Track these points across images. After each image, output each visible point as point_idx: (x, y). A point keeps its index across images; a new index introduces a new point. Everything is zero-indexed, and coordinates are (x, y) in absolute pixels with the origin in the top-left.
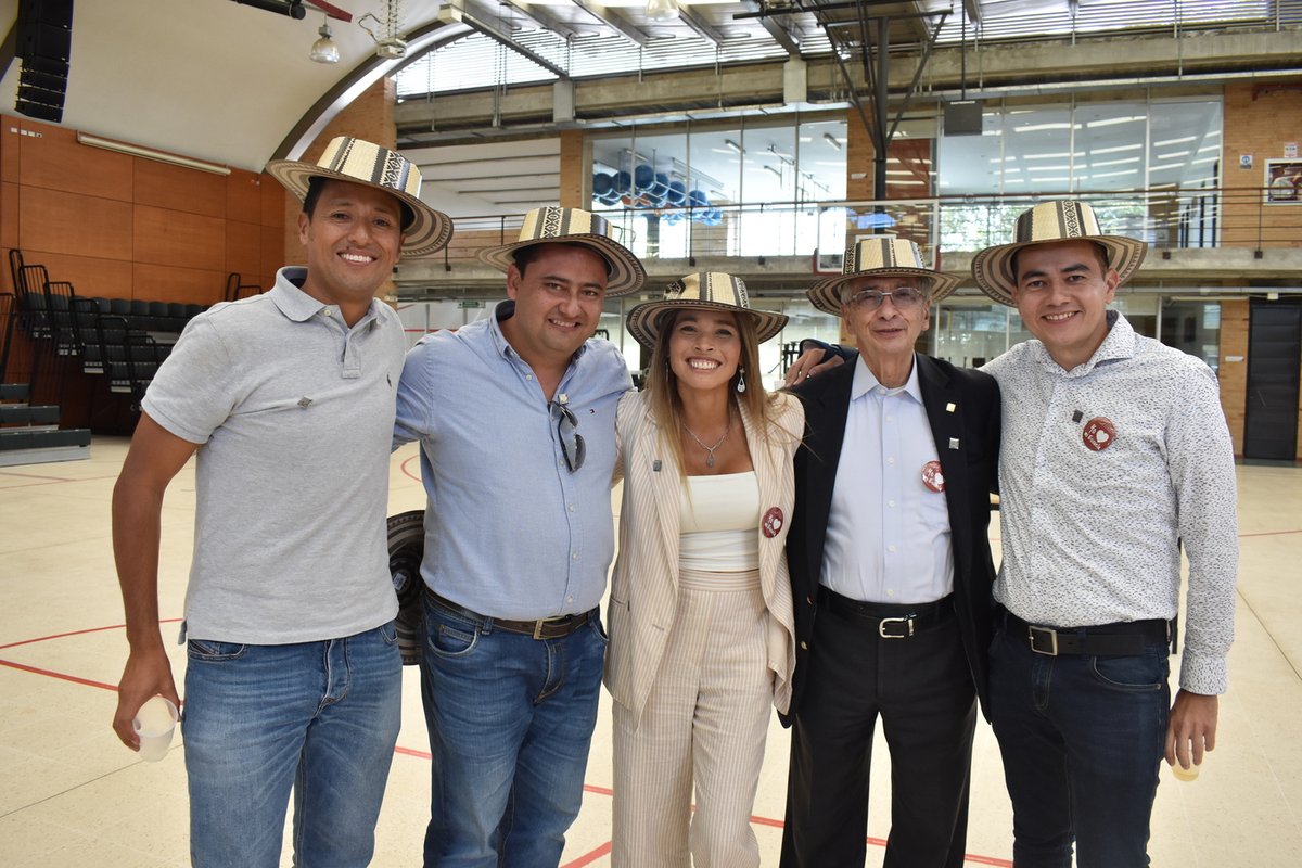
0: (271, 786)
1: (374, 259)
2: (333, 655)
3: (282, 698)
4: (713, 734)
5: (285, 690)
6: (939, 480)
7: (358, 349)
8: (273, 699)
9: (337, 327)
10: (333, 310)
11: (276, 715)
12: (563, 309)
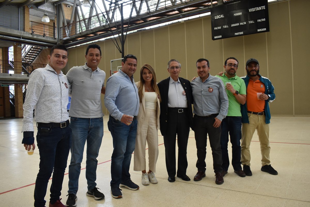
0: (81, 140)
1: (97, 61)
2: (91, 121)
3: (83, 127)
4: (152, 135)
5: (83, 126)
6: (185, 93)
7: (94, 75)
8: (81, 127)
9: (91, 71)
10: (90, 69)
11: (82, 129)
12: (131, 68)
